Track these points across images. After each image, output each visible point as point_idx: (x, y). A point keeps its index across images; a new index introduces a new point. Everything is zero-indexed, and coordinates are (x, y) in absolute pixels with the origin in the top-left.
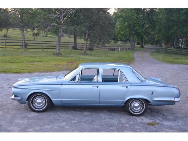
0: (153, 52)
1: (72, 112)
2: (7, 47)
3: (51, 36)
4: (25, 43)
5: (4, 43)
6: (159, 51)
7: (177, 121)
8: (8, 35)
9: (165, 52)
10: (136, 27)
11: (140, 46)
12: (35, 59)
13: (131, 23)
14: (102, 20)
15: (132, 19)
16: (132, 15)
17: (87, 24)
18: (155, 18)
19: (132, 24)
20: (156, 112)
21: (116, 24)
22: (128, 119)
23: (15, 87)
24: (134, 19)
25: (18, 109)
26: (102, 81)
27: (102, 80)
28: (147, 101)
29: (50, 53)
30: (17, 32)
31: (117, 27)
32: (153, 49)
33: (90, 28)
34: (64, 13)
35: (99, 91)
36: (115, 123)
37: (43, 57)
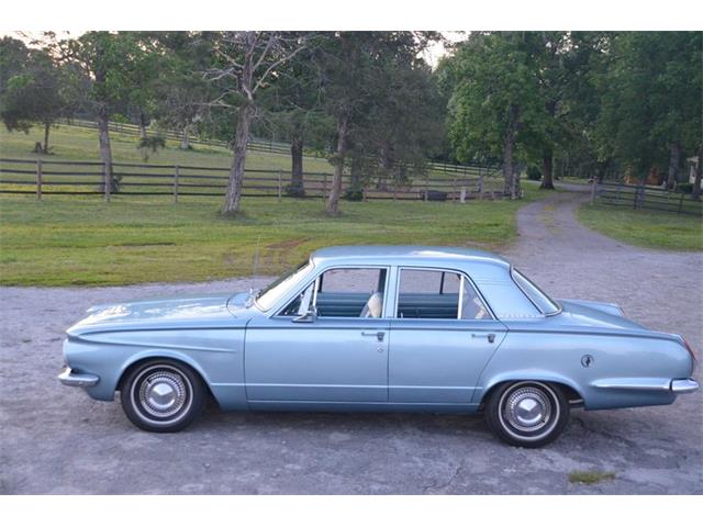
0: (591, 208)
1: (285, 430)
2: (44, 188)
3: (207, 147)
4: (112, 174)
5: (33, 175)
6: (609, 203)
7: (682, 469)
8: (50, 145)
9: (635, 206)
10: (526, 113)
11: (539, 183)
13: (505, 98)
14: (399, 88)
15: (511, 82)
16: (509, 67)
17: (342, 104)
18: (596, 79)
19: (510, 102)
20: (603, 434)
21: (450, 101)
22: (495, 460)
23: (73, 339)
25: (86, 421)
26: (398, 316)
27: (399, 313)
28: (566, 391)
29: (203, 212)
30: (82, 135)
31: (452, 111)
32: (590, 193)
33: (354, 119)
34: (256, 62)
35: (385, 353)
36: (447, 474)
37: (176, 226)
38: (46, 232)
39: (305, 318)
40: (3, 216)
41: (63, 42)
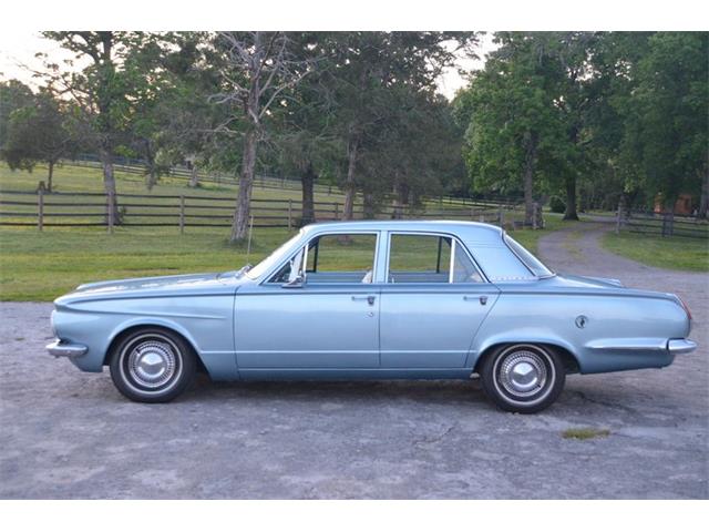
0: (616, 235)
1: (278, 402)
2: (46, 220)
3: (217, 185)
4: (116, 205)
5: (34, 207)
6: (637, 232)
7: (679, 427)
8: (53, 185)
9: (663, 234)
10: (546, 139)
11: (563, 215)
12: (154, 260)
13: (522, 124)
14: (409, 109)
15: (528, 107)
16: (526, 93)
17: (352, 127)
18: (616, 101)
19: (528, 128)
20: (603, 403)
21: (467, 131)
22: (489, 422)
23: (61, 309)
24: (536, 108)
25: (76, 396)
26: (390, 281)
27: (389, 278)
29: (209, 242)
30: (88, 175)
31: (469, 141)
32: (615, 223)
33: (364, 142)
34: (262, 88)
35: (376, 317)
36: (438, 432)
37: (181, 254)
38: (47, 260)
39: (294, 283)
40: (3, 247)
41: (66, 74)
